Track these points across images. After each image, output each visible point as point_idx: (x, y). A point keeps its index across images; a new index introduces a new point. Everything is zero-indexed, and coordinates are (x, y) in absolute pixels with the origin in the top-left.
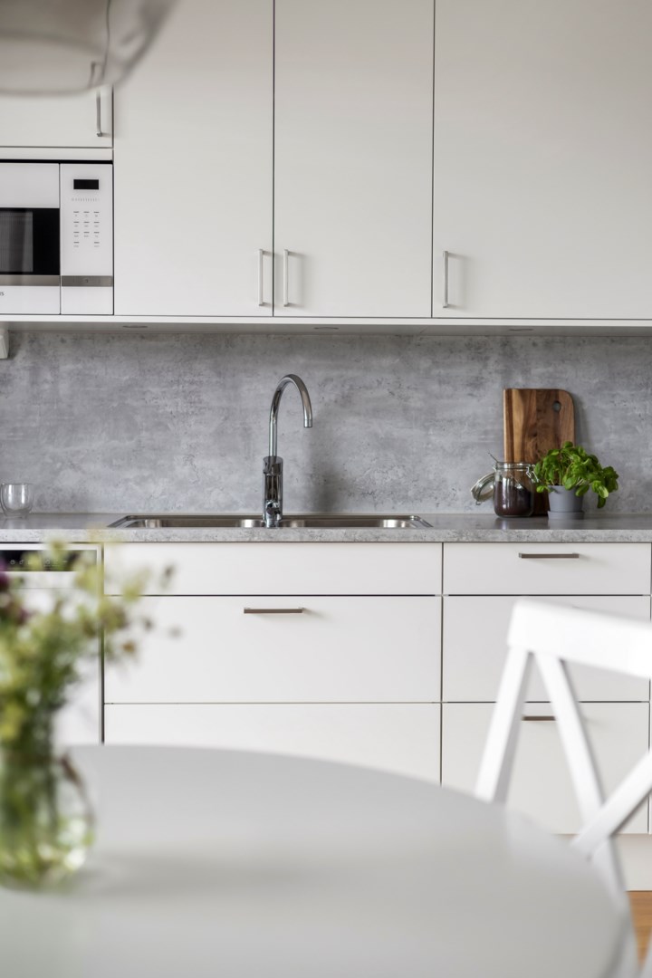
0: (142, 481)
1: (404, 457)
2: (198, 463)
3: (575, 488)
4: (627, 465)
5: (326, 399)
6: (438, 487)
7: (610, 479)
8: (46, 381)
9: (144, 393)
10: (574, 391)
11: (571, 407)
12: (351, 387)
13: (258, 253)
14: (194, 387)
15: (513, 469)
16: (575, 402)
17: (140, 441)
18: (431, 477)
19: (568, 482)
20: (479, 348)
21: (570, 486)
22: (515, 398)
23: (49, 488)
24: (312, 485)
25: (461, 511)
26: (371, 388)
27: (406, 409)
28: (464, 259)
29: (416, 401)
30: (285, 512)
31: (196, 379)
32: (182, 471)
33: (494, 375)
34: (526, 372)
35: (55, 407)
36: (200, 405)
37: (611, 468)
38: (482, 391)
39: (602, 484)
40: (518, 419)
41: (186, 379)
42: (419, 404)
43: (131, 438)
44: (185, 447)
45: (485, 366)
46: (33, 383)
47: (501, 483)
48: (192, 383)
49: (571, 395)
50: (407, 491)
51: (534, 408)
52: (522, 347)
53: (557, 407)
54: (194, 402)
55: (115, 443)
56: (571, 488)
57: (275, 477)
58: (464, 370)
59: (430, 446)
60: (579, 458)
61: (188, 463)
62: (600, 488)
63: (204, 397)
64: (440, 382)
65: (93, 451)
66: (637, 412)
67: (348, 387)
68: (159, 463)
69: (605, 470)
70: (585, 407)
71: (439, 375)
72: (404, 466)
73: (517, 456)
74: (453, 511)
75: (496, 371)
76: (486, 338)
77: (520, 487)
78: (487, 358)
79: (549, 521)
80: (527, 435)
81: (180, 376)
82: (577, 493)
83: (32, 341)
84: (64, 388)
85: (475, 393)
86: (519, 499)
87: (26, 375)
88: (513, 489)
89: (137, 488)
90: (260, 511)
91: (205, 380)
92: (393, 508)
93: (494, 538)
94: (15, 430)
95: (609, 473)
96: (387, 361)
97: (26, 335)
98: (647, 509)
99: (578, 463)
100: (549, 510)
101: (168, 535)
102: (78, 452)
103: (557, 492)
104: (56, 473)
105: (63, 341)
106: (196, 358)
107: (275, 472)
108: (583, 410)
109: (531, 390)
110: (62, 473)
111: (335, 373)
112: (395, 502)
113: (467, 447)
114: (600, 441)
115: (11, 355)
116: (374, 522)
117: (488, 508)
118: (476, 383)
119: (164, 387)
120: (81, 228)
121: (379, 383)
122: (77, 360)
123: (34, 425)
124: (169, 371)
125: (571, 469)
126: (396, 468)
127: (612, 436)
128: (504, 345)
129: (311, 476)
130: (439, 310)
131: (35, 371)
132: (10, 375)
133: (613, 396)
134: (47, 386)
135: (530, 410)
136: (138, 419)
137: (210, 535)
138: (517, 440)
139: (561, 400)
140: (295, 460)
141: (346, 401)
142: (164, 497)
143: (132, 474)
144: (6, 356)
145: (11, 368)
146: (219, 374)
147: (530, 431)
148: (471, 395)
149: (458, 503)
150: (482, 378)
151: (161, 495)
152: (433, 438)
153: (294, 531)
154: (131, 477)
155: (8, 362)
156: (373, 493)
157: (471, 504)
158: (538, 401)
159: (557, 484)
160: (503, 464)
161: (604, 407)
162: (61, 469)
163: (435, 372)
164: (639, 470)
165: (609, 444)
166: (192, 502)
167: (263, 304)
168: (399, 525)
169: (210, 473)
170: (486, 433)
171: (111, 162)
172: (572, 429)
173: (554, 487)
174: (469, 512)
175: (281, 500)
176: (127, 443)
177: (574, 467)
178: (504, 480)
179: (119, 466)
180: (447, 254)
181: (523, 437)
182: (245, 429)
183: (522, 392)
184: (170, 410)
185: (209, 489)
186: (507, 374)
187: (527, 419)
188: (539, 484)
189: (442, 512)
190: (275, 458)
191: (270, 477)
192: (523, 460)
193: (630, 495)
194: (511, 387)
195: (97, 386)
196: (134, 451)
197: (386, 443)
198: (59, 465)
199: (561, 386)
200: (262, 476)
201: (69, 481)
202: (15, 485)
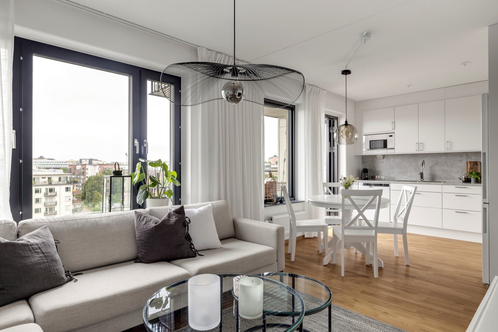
0: (403, 176)
2: (412, 173)
5: (433, 164)
6: (453, 178)
9: (403, 163)
11: (480, 164)
13: (416, 143)
15: (466, 175)
17: (403, 170)
18: (452, 176)
20: (461, 155)
22: (468, 163)
24: (430, 177)
26: (441, 162)
27: (447, 165)
30: (424, 180)
31: (411, 161)
33: (464, 159)
34: (470, 159)
35: (390, 165)
40: (469, 167)
42: (450, 164)
44: (409, 171)
49: (479, 162)
50: (447, 179)
51: (472, 164)
52: (470, 155)
54: (411, 165)
55: (399, 170)
57: (422, 175)
58: (458, 159)
61: (410, 173)
63: (413, 164)
65: (395, 171)
67: (437, 162)
68: (405, 173)
71: (454, 160)
72: (447, 174)
76: (463, 154)
77: (466, 177)
78: (463, 157)
79: (471, 183)
81: (409, 161)
83: (387, 156)
84: (391, 163)
86: (466, 179)
90: (420, 180)
91: (413, 161)
93: (451, 184)
94: (384, 169)
96: (444, 158)
100: (471, 181)
102: (393, 172)
104: (390, 175)
105: (391, 157)
106: (411, 158)
109: (472, 162)
113: (458, 171)
115: (384, 158)
117: (461, 181)
118: (461, 161)
119: (406, 162)
120: (390, 142)
122: (393, 159)
123: (387, 168)
124: (407, 160)
126: (445, 174)
128: (466, 154)
129: (430, 175)
130: (446, 150)
131: (387, 161)
132: (383, 161)
134: (389, 163)
136: (402, 167)
138: (468, 170)
139: (477, 163)
140: (427, 173)
141: (436, 164)
143: (401, 175)
146: (415, 160)
147: (471, 168)
148: (460, 163)
151: (406, 178)
152: (453, 170)
153: (425, 183)
156: (441, 178)
157: (459, 180)
159: (473, 177)
167: (417, 151)
169: (413, 175)
170: (463, 169)
171: (394, 133)
172: (480, 168)
175: (423, 178)
176: (401, 170)
178: (464, 177)
179: (399, 174)
180: (447, 142)
181: (470, 169)
183: (470, 162)
184: (407, 166)
185: (413, 177)
186: (467, 159)
187: (471, 166)
188: (469, 177)
189: (454, 181)
190: (423, 172)
192: (468, 173)
194: (468, 161)
195: (396, 162)
196: (402, 172)
197: (444, 170)
198: (390, 173)
199: (477, 161)
200: (420, 175)
201: (392, 176)
202: (383, 176)
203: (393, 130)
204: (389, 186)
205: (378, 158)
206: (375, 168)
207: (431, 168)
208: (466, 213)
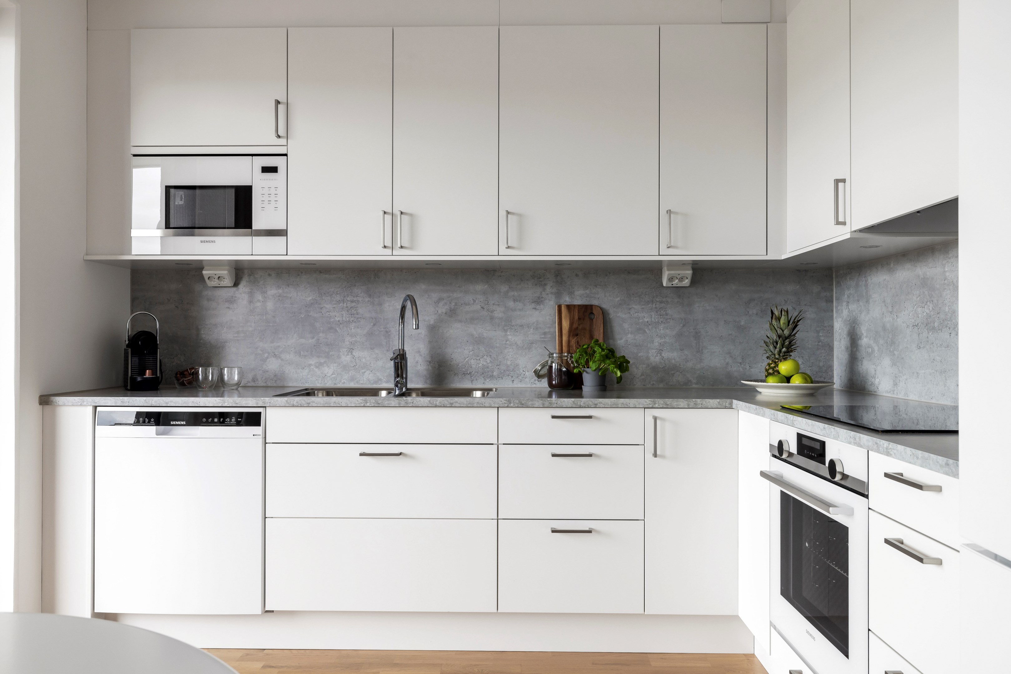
0: (319, 365)
1: (491, 350)
2: (356, 353)
3: (598, 369)
4: (639, 355)
5: (440, 312)
6: (513, 370)
7: (623, 365)
8: (259, 301)
9: (321, 308)
10: (604, 306)
11: (601, 316)
12: (456, 304)
13: (382, 213)
14: (353, 304)
15: (561, 357)
16: (604, 313)
17: (319, 340)
18: (509, 363)
19: (593, 366)
20: (540, 278)
21: (594, 368)
22: (564, 310)
23: (260, 370)
24: (430, 368)
25: (529, 386)
26: (469, 304)
27: (492, 318)
28: (520, 215)
29: (499, 313)
30: (409, 386)
31: (355, 299)
32: (346, 359)
33: (550, 295)
34: (571, 293)
35: (264, 318)
36: (357, 316)
37: (624, 357)
38: (542, 306)
39: (616, 367)
40: (566, 324)
41: (348, 299)
42: (501, 315)
43: (313, 338)
44: (348, 343)
45: (544, 290)
46: (251, 302)
47: (551, 367)
48: (352, 302)
49: (601, 308)
50: (493, 372)
51: (576, 317)
52: (568, 277)
53: (592, 317)
54: (354, 314)
55: (303, 341)
56: (595, 370)
57: (401, 363)
58: (530, 292)
59: (508, 342)
60: (600, 350)
61: (350, 353)
62: (615, 370)
63: (360, 311)
64: (515, 301)
65: (288, 346)
66: (646, 320)
67: (454, 304)
68: (331, 353)
69: (619, 358)
70: (611, 316)
71: (513, 296)
72: (491, 356)
73: (565, 349)
74: (524, 386)
75: (552, 293)
76: (545, 271)
77: (564, 369)
78: (545, 285)
79: (583, 392)
80: (571, 335)
81: (345, 297)
82: (600, 374)
83: (250, 275)
84: (270, 305)
85: (538, 307)
86: (563, 378)
87: (246, 297)
88: (560, 370)
89: (316, 370)
90: (391, 385)
91: (360, 299)
92: (484, 383)
93: (533, 404)
94: (238, 332)
95: (622, 360)
96: (479, 287)
97: (246, 271)
98: (653, 384)
99: (600, 353)
100: (583, 385)
101: (309, 401)
102: (279, 346)
103: (587, 372)
104: (264, 360)
105: (269, 275)
106: (355, 285)
107: (401, 359)
108: (609, 318)
109: (575, 306)
110: (268, 360)
111: (445, 295)
112: (485, 380)
113: (532, 343)
114: (621, 339)
115: (236, 284)
116: (467, 393)
117: (544, 383)
118: (538, 301)
119: (335, 304)
120: (266, 198)
121: (474, 301)
122: (279, 287)
123: (251, 329)
124: (338, 294)
125: (595, 357)
126: (485, 357)
127: (629, 336)
129: (430, 362)
130: (503, 250)
131: (251, 294)
132: (236, 297)
133: (630, 309)
134: (259, 304)
135: (573, 318)
136: (318, 325)
137: (337, 401)
138: (565, 338)
139: (594, 312)
140: (419, 352)
141: (452, 313)
142: (334, 376)
143: (313, 361)
144: (233, 285)
145: (237, 292)
146: (370, 296)
147: (573, 332)
148: (535, 309)
149: (527, 380)
150: (542, 298)
151: (332, 374)
152: (510, 337)
153: (414, 399)
154: (313, 363)
155: (234, 289)
156: (470, 373)
157: (535, 380)
158: (579, 313)
159: (588, 368)
160: (553, 354)
161: (624, 316)
162: (267, 358)
163: (511, 294)
164: (648, 358)
165: (627, 341)
166: (352, 379)
167: (385, 247)
168: (483, 395)
169: (364, 360)
170: (545, 333)
171: (286, 155)
172: (602, 331)
173: (586, 369)
174: (534, 386)
175: (406, 378)
176: (310, 341)
177: (597, 356)
178: (554, 365)
179: (305, 356)
180: (508, 213)
181: (569, 336)
182: (387, 332)
183: (569, 307)
184: (338, 319)
185: (363, 371)
186: (558, 295)
187: (571, 324)
188: (577, 367)
189: (516, 386)
190: (403, 350)
191: (398, 363)
192: (569, 352)
193: (642, 375)
194: (562, 303)
195: (291, 304)
196: (315, 346)
197: (479, 341)
198: (266, 355)
199: (595, 302)
200: (392, 362)
201: (273, 365)
202: (231, 368)
203: (283, 141)
204: (258, 424)
205: (210, 283)
206: (198, 330)
207: (433, 329)
208: (589, 532)
